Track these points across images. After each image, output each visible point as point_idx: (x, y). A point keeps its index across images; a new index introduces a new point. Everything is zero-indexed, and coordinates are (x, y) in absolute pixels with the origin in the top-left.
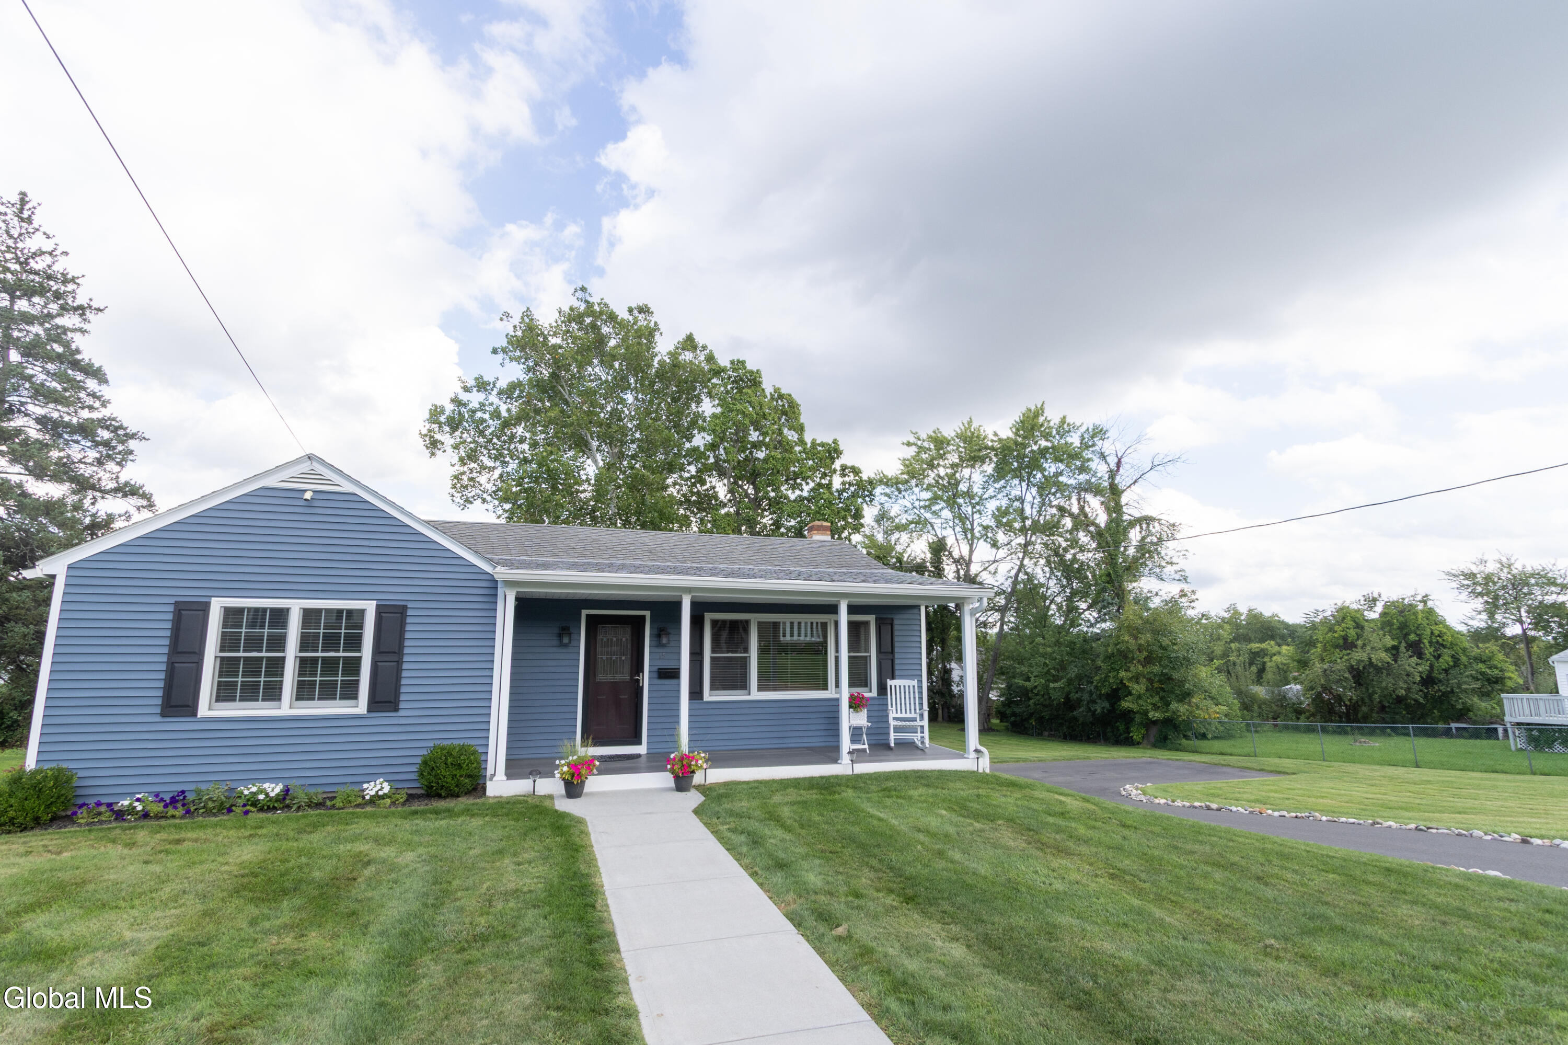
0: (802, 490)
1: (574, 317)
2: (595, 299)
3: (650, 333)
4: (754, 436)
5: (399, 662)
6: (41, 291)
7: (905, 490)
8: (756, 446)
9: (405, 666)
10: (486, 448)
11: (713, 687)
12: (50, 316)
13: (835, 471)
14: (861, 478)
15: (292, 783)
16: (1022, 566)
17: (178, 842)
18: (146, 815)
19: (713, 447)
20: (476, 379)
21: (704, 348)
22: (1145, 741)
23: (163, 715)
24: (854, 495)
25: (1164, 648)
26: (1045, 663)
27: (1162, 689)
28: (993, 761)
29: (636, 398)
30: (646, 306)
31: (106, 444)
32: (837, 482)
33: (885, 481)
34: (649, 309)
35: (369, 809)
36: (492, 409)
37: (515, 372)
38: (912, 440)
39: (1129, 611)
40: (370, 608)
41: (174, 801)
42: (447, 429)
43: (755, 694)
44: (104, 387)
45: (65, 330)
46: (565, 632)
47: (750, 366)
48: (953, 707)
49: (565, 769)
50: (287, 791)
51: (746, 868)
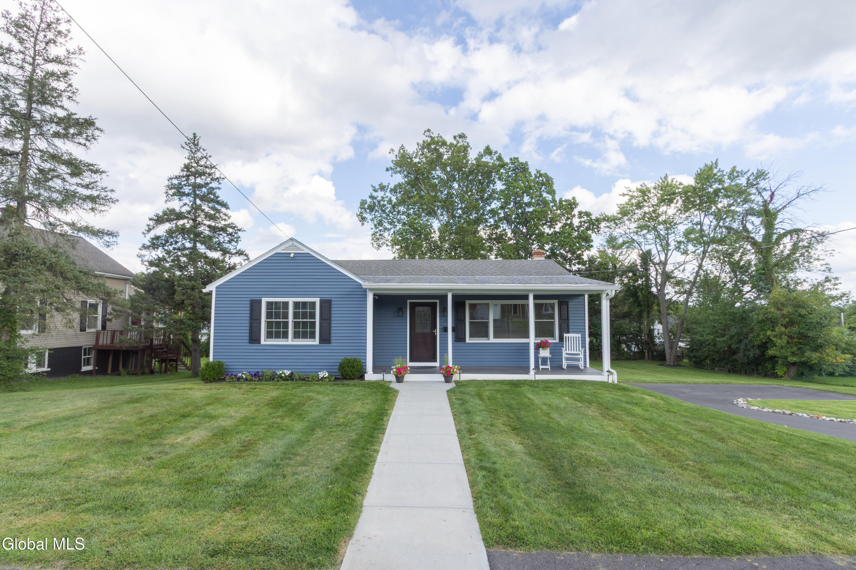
0: (554, 228)
1: (426, 146)
2: (435, 135)
3: (465, 149)
4: (526, 199)
5: (330, 324)
6: (204, 174)
7: (621, 223)
8: (529, 204)
9: (332, 325)
10: (386, 219)
11: (471, 336)
12: (207, 184)
13: (574, 216)
14: (591, 218)
15: (293, 371)
16: (700, 266)
17: (255, 389)
18: (246, 379)
19: (502, 208)
20: (379, 185)
21: (496, 152)
22: (786, 376)
23: (250, 343)
24: (588, 229)
25: (802, 316)
26: (714, 326)
27: (800, 343)
28: (619, 377)
29: (459, 186)
30: (463, 134)
31: (231, 234)
32: (576, 222)
33: (607, 219)
34: (464, 135)
35: (320, 382)
36: (387, 199)
37: (399, 179)
38: (626, 192)
39: (777, 292)
40: (317, 300)
41: (255, 375)
42: (368, 211)
43: (492, 340)
44: (228, 211)
45: (213, 189)
46: (401, 310)
47: (521, 160)
48: (655, 351)
49: (395, 370)
50: (292, 373)
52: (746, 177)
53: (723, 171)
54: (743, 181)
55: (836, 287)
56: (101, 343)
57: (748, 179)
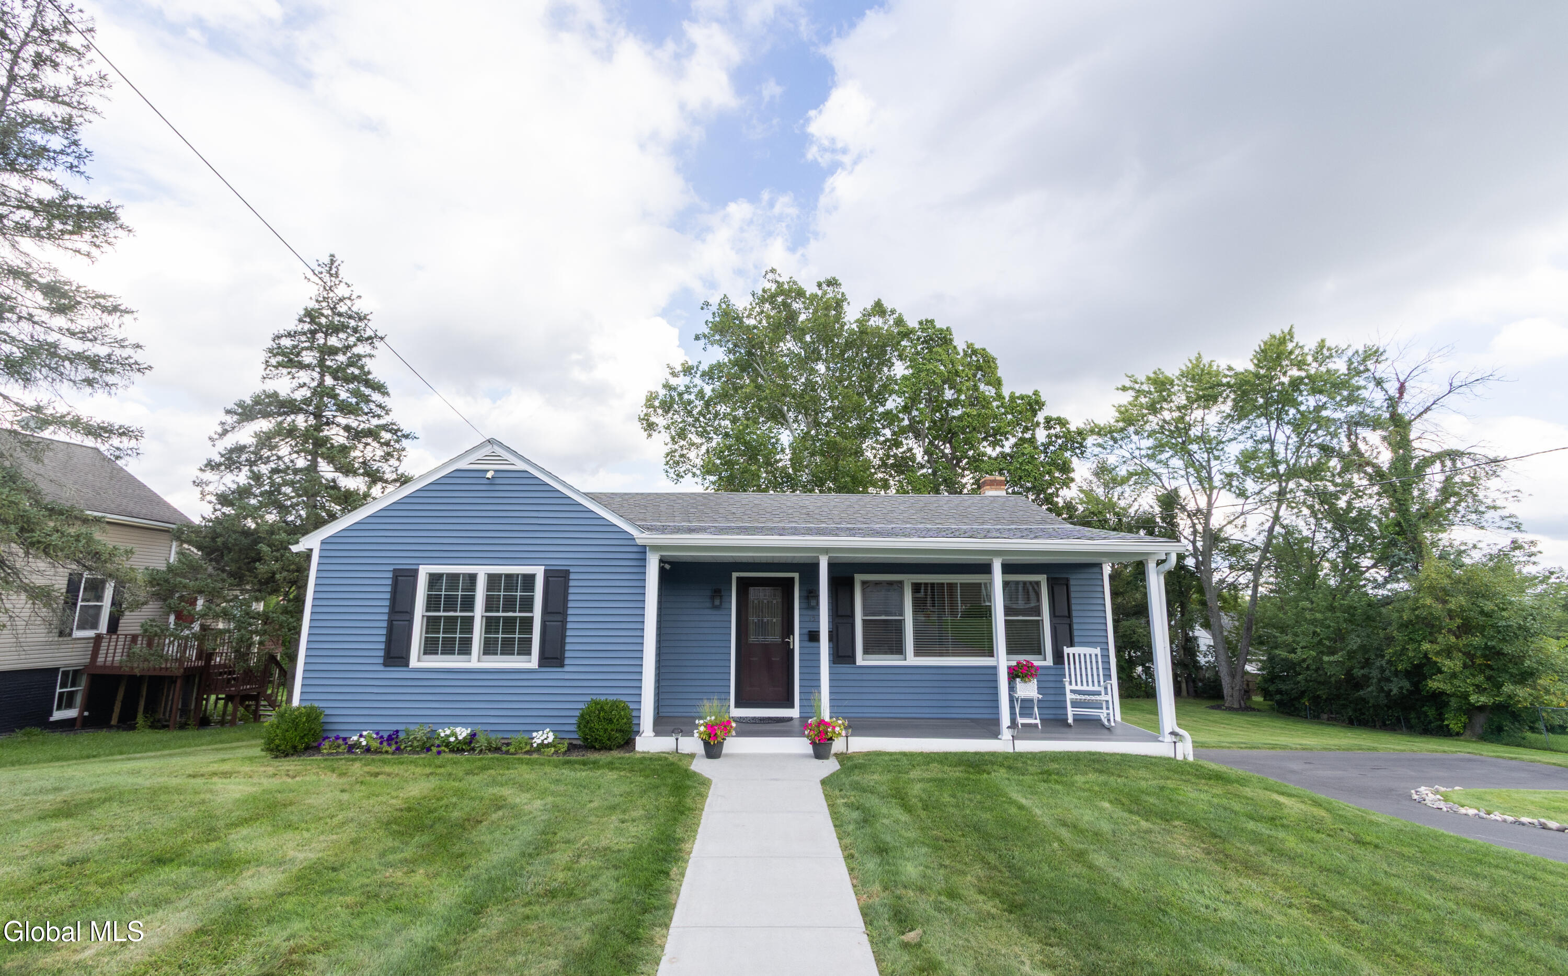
0: (1002, 446)
1: (768, 298)
2: (784, 279)
3: (839, 304)
4: (949, 394)
5: (564, 622)
6: (343, 328)
7: (1122, 439)
8: (953, 404)
9: (569, 626)
10: (694, 426)
11: (866, 651)
12: (348, 347)
13: (1038, 424)
14: (1068, 429)
15: (478, 728)
16: (1277, 518)
17: (376, 775)
18: (368, 750)
19: (906, 409)
20: (683, 364)
21: (893, 312)
22: (1468, 732)
23: (385, 664)
24: (1063, 448)
25: (1488, 615)
26: (1314, 633)
27: (1489, 667)
28: (1196, 745)
29: (828, 368)
30: (834, 279)
31: (387, 444)
32: (1041, 435)
33: (1098, 431)
34: (836, 281)
35: (535, 756)
36: (696, 390)
37: (718, 354)
38: (1128, 384)
40: (539, 572)
41: (390, 738)
42: (660, 411)
43: (911, 659)
44: (386, 399)
45: (359, 357)
46: (718, 595)
47: (938, 325)
49: (702, 729)
50: (473, 735)
51: (844, 848)
52: (1345, 358)
53: (1302, 347)
54: (1339, 366)
55: (1533, 559)
56: (100, 659)
57: (1350, 362)
